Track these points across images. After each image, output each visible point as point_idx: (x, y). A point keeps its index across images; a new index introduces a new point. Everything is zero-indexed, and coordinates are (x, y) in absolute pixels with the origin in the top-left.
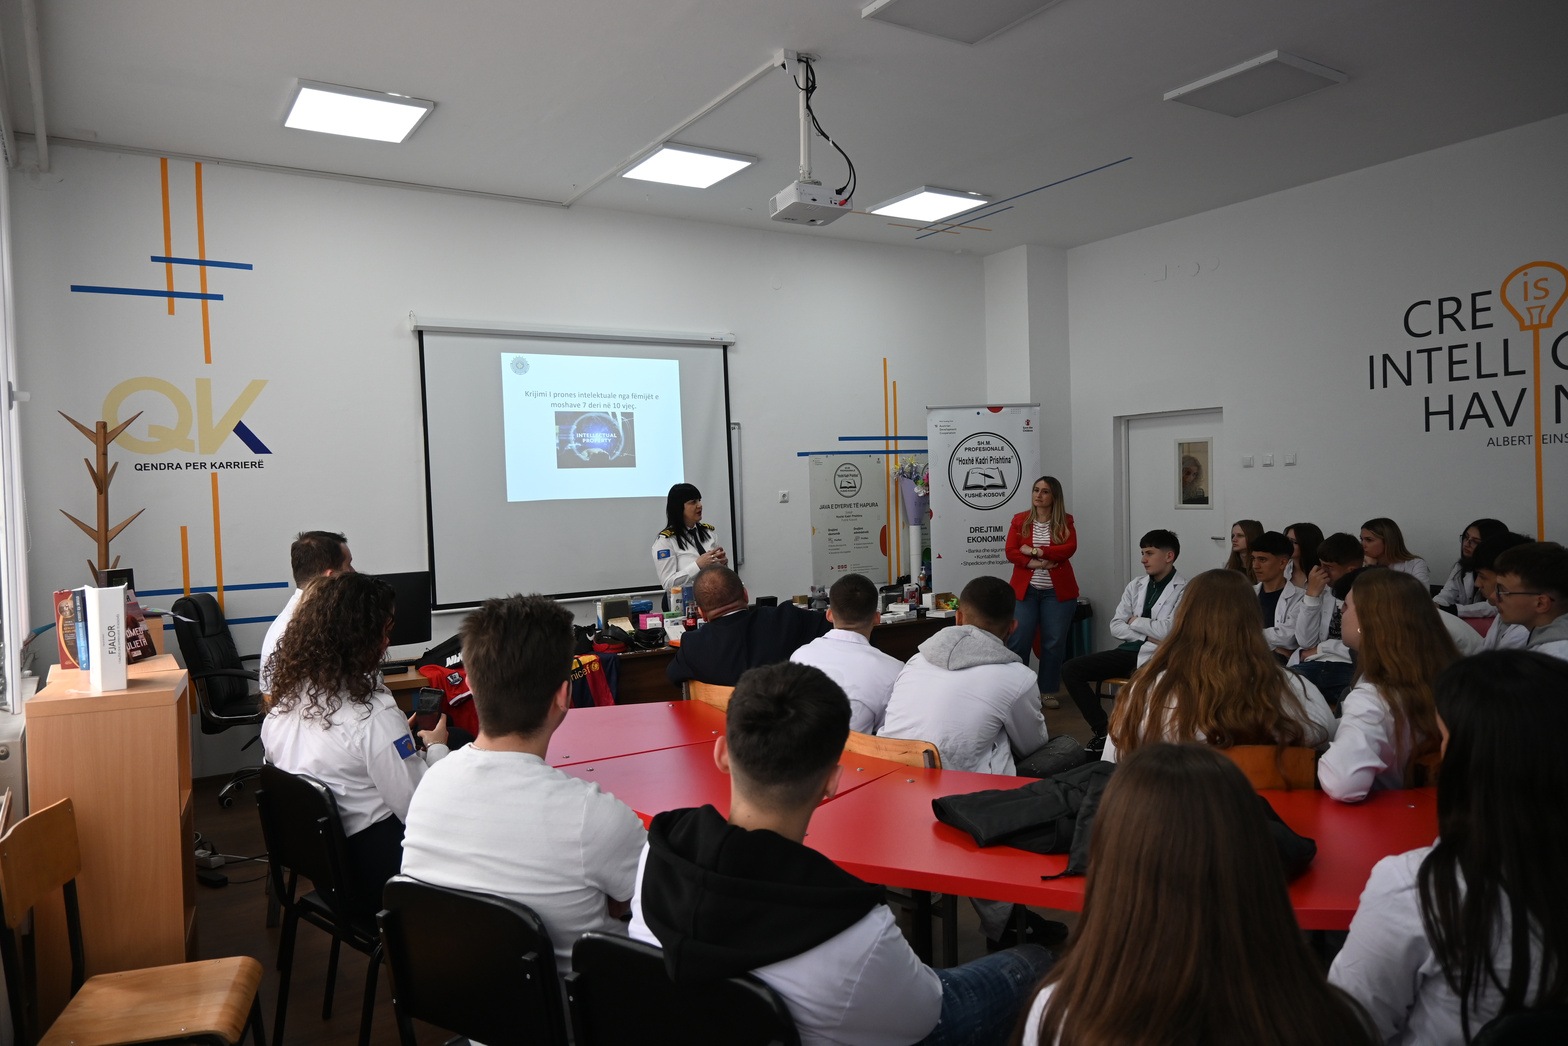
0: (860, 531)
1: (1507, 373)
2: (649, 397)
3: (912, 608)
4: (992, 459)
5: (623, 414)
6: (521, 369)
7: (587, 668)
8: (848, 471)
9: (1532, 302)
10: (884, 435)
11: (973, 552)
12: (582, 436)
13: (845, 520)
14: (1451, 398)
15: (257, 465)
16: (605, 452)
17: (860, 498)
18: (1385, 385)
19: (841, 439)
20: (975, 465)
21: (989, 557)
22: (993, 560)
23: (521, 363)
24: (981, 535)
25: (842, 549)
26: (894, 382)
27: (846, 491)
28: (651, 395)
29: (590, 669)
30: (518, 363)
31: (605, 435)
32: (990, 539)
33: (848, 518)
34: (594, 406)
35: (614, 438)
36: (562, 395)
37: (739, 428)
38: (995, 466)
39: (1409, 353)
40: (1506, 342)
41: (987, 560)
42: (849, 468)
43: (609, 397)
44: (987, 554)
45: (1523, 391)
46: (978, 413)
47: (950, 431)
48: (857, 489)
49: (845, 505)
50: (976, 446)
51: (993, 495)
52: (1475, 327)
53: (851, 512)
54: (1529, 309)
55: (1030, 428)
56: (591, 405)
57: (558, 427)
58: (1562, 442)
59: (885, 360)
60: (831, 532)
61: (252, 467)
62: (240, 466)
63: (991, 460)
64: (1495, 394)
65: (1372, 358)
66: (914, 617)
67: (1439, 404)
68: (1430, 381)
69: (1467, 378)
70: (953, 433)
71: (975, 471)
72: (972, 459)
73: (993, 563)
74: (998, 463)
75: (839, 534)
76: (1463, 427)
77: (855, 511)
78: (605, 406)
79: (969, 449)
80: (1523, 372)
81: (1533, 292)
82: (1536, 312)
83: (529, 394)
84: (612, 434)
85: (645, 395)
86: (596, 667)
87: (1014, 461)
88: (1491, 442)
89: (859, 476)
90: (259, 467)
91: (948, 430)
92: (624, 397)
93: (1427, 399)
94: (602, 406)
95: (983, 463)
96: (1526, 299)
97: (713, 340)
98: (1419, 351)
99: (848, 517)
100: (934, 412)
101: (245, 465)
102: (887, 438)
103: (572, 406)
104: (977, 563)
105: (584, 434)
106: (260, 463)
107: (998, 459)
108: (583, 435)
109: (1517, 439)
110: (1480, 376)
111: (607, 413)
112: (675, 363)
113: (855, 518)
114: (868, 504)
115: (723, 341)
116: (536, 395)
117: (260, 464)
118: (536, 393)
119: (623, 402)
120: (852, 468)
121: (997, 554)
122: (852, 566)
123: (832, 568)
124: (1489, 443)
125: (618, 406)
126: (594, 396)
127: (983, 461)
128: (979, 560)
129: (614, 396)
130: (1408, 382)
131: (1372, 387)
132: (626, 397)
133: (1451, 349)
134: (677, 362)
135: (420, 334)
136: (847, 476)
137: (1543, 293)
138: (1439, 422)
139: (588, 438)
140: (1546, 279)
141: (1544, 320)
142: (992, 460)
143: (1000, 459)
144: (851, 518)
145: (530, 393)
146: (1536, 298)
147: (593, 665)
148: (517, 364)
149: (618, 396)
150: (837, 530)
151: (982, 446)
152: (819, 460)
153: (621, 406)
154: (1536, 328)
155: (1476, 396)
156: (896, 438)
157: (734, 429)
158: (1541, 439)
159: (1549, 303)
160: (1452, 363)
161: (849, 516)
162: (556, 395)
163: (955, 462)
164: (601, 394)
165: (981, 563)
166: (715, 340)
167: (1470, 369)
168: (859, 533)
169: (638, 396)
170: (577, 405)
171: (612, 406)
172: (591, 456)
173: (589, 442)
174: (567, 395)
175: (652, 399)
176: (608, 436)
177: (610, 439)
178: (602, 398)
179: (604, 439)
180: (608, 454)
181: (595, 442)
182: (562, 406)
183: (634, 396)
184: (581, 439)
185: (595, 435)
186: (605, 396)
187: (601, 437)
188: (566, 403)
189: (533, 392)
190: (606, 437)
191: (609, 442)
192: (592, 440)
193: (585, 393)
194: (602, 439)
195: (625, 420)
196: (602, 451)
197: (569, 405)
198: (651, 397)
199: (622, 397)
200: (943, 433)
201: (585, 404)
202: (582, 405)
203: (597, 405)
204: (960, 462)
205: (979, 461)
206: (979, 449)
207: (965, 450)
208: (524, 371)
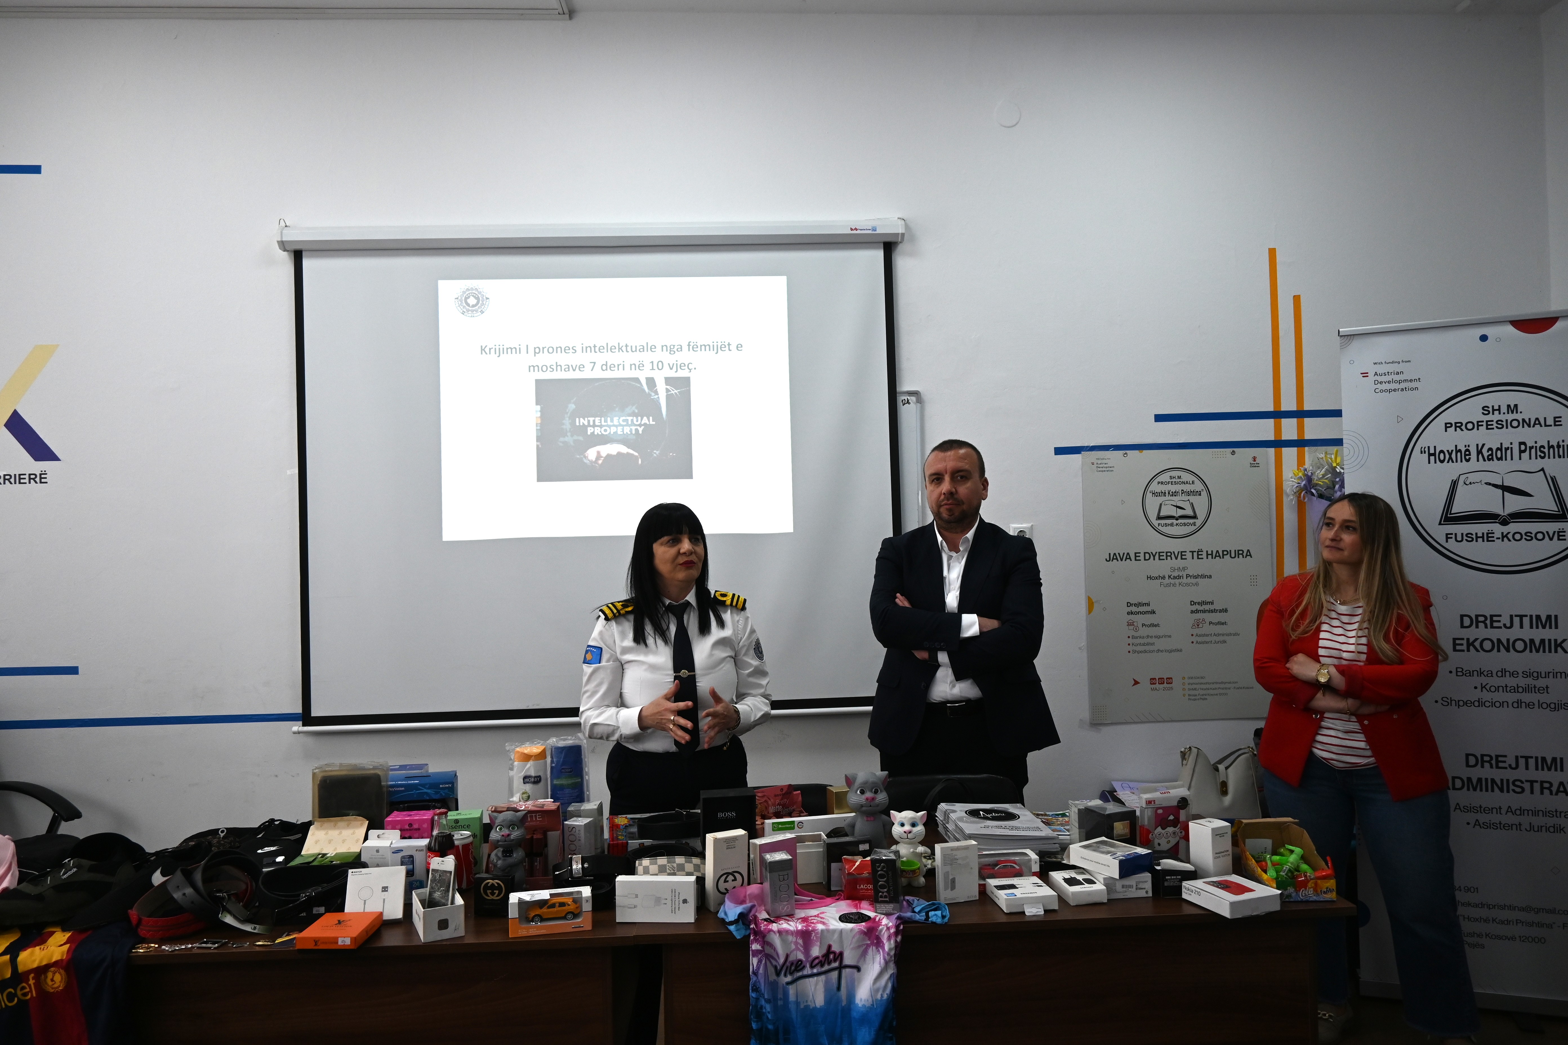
0: (1207, 607)
2: (723, 347)
3: (1128, 867)
4: (1525, 447)
5: (668, 381)
6: (473, 306)
7: (31, 982)
8: (1176, 483)
10: (1270, 408)
11: (1471, 674)
12: (586, 423)
13: (1168, 585)
15: (38, 479)
16: (631, 452)
17: (1204, 540)
19: (1159, 418)
20: (1474, 464)
21: (1516, 690)
22: (1527, 697)
23: (474, 297)
24: (1494, 634)
25: (1160, 644)
26: (1297, 299)
27: (1172, 525)
28: (726, 344)
29: (38, 985)
30: (469, 297)
31: (632, 420)
32: (1520, 646)
33: (1177, 581)
34: (611, 367)
35: (650, 424)
36: (551, 350)
37: (919, 403)
38: (1533, 464)
41: (1512, 697)
42: (1179, 477)
44: (1511, 682)
46: (1484, 338)
47: (1403, 385)
48: (1199, 522)
49: (1169, 555)
50: (1480, 417)
51: (1529, 536)
53: (1184, 569)
56: (606, 367)
57: (539, 408)
59: (1272, 252)
60: (1134, 609)
61: (30, 483)
62: (12, 480)
63: (1522, 451)
66: (1142, 894)
70: (1412, 389)
71: (1472, 478)
72: (1467, 450)
73: (1528, 705)
74: (1542, 458)
75: (1153, 612)
77: (1194, 566)
78: (633, 366)
79: (1458, 426)
83: (487, 350)
84: (645, 418)
85: (715, 344)
86: (56, 981)
89: (1204, 493)
90: (41, 482)
91: (1396, 383)
92: (671, 350)
94: (627, 367)
95: (1498, 459)
97: (855, 232)
99: (1175, 578)
100: (1356, 344)
101: (19, 479)
102: (1277, 415)
103: (568, 368)
104: (1481, 703)
105: (591, 419)
106: (43, 476)
107: (1543, 447)
108: (589, 421)
111: (637, 380)
112: (780, 283)
113: (1194, 581)
114: (1226, 553)
115: (878, 232)
116: (500, 351)
117: (41, 478)
118: (501, 347)
119: (668, 358)
120: (1186, 477)
121: (1541, 683)
122: (1187, 681)
123: (1136, 683)
125: (660, 365)
126: (612, 349)
127: (1498, 454)
128: (1486, 696)
129: (653, 348)
132: (676, 349)
134: (784, 279)
135: (298, 256)
136: (1175, 494)
139: (597, 426)
142: (1524, 451)
143: (1551, 447)
144: (1184, 580)
145: (490, 349)
147: (50, 975)
148: (466, 299)
149: (659, 348)
150: (1148, 605)
151: (1495, 416)
152: (1105, 461)
153: (666, 366)
156: (1300, 414)
157: (908, 402)
161: (1179, 577)
162: (537, 351)
163: (1418, 459)
164: (627, 346)
165: (1493, 704)
166: (858, 232)
168: (1204, 611)
169: (701, 346)
170: (579, 368)
171: (648, 366)
172: (602, 459)
173: (600, 433)
174: (559, 349)
175: (730, 350)
176: (637, 421)
177: (643, 427)
178: (627, 351)
179: (631, 427)
180: (636, 454)
181: (612, 433)
182: (549, 369)
183: (692, 347)
184: (584, 428)
185: (612, 421)
186: (634, 349)
187: (625, 423)
188: (558, 365)
189: (495, 347)
190: (633, 424)
191: (640, 432)
192: (605, 431)
193: (595, 345)
194: (625, 428)
195: (673, 391)
196: (624, 449)
197: (563, 368)
198: (727, 346)
199: (669, 349)
200: (1382, 391)
201: (593, 364)
202: (589, 366)
203: (618, 365)
204: (1432, 458)
205: (1486, 454)
206: (1484, 424)
207: (1446, 428)
208: (479, 310)
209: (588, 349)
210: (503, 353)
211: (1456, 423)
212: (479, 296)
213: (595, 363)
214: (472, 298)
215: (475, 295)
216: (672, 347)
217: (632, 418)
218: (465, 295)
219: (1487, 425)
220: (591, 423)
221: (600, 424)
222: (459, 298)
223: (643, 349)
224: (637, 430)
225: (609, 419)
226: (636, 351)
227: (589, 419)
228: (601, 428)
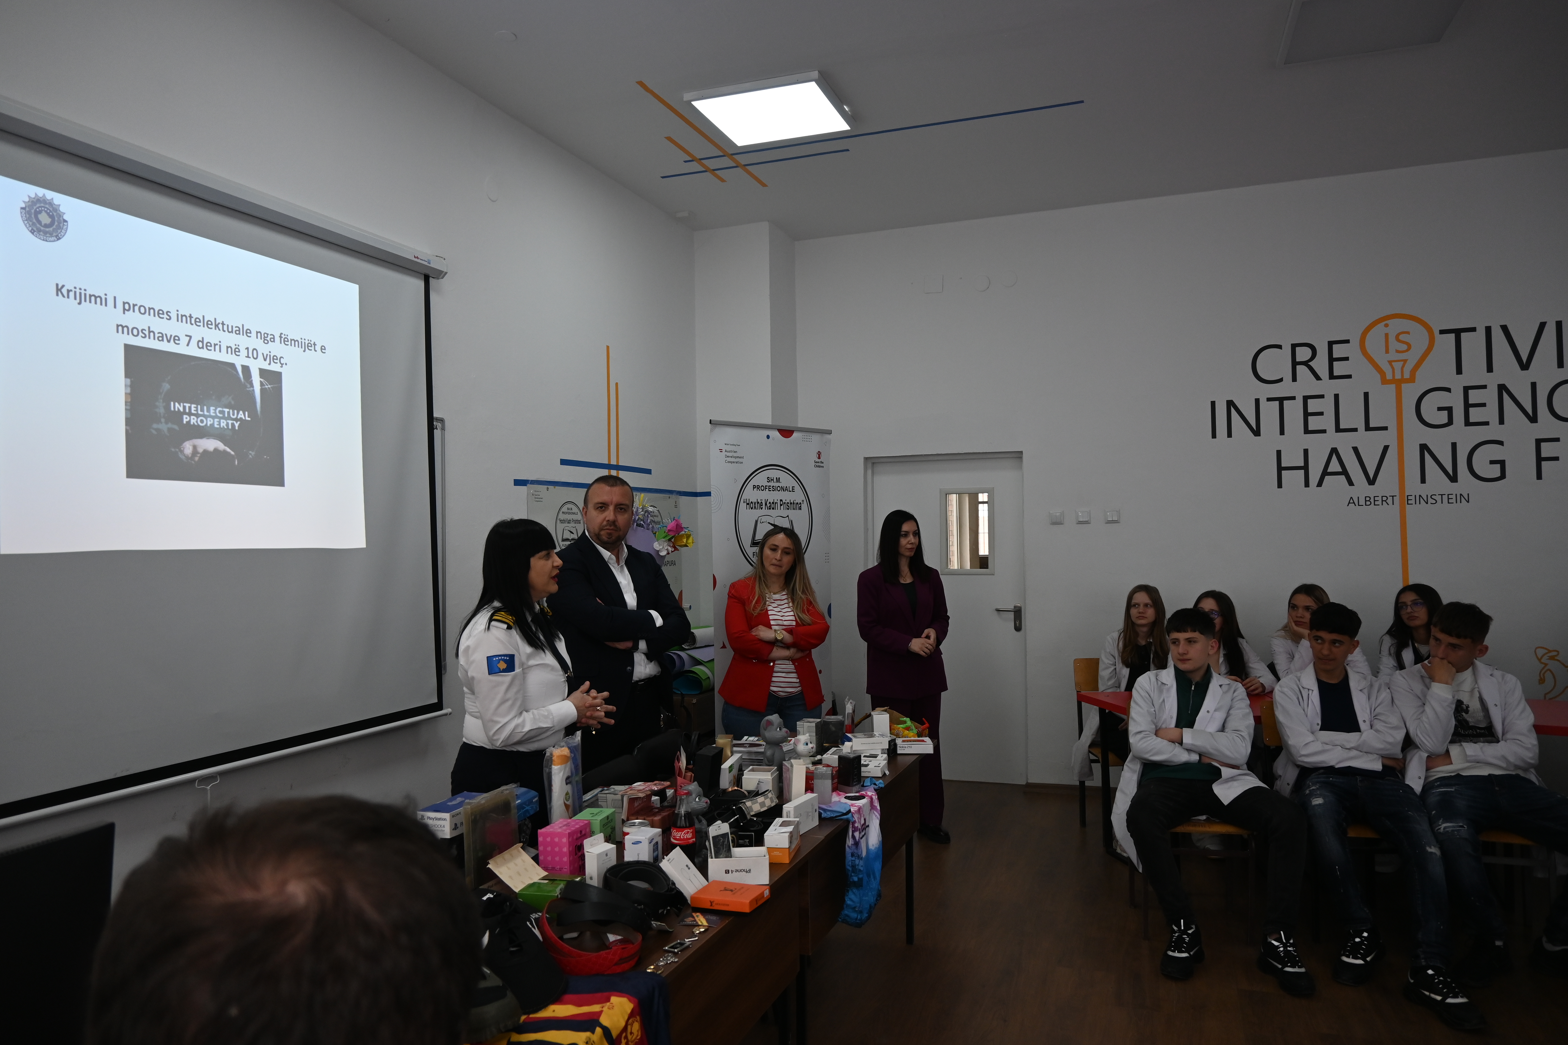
1: (1368, 428)
2: (309, 346)
4: (782, 503)
5: (263, 373)
6: (46, 226)
8: (571, 513)
9: (1392, 356)
10: (604, 461)
12: (181, 409)
14: (1306, 452)
16: (228, 450)
18: (1230, 435)
19: (564, 462)
20: (764, 511)
23: (48, 214)
26: (617, 384)
28: (312, 343)
30: (40, 212)
31: (229, 413)
34: (208, 346)
35: (245, 420)
36: (142, 310)
37: (443, 429)
38: (785, 513)
39: (1257, 401)
40: (1366, 395)
42: (572, 509)
43: (238, 332)
45: (1386, 448)
46: (768, 437)
47: (737, 460)
50: (765, 483)
52: (1332, 376)
54: (1390, 362)
55: (821, 462)
56: (202, 344)
57: (129, 380)
58: (1427, 503)
59: (608, 348)
63: (781, 505)
64: (1355, 449)
65: (1213, 404)
67: (1293, 458)
68: (1282, 432)
69: (1324, 431)
70: (741, 462)
71: (764, 519)
72: (761, 503)
74: (788, 509)
76: (1320, 484)
78: (229, 350)
79: (758, 488)
80: (1385, 428)
81: (1394, 345)
82: (1398, 366)
83: (64, 291)
84: (241, 412)
85: (303, 341)
87: (805, 506)
88: (1351, 501)
91: (735, 459)
92: (267, 338)
93: (1279, 453)
94: (224, 349)
95: (773, 509)
96: (1387, 352)
98: (1269, 400)
100: (717, 430)
103: (161, 337)
105: (187, 405)
107: (788, 503)
108: (184, 407)
109: (1380, 499)
110: (1338, 429)
111: (232, 366)
112: (352, 290)
115: (432, 265)
116: (83, 297)
118: (83, 292)
119: (263, 349)
120: (575, 509)
124: (1349, 503)
125: (253, 353)
126: (208, 324)
127: (772, 506)
129: (248, 332)
130: (1257, 432)
131: (1214, 436)
132: (268, 339)
133: (1306, 398)
134: (356, 287)
136: (569, 522)
137: (1405, 347)
138: (1292, 479)
139: (194, 415)
140: (1408, 333)
141: (1407, 375)
143: (791, 503)
145: (69, 291)
146: (1397, 351)
148: (36, 213)
149: (253, 334)
151: (772, 484)
152: (538, 493)
153: (260, 357)
154: (1399, 383)
155: (1334, 451)
157: (438, 428)
158: (1406, 500)
159: (1412, 358)
160: (1307, 414)
162: (127, 307)
163: (743, 506)
164: (223, 324)
166: (419, 261)
167: (1327, 422)
169: (291, 340)
170: (174, 340)
171: (244, 353)
172: (199, 455)
173: (196, 424)
174: (152, 311)
175: (316, 351)
176: (233, 415)
177: (239, 423)
178: (224, 331)
179: (228, 421)
180: (233, 453)
181: (209, 425)
182: (141, 334)
183: (284, 339)
184: (180, 415)
185: (208, 411)
186: (230, 330)
187: (221, 415)
188: (151, 330)
189: (75, 290)
190: (229, 418)
191: (237, 428)
192: (202, 421)
193: (190, 315)
194: (222, 421)
195: (267, 385)
196: (221, 446)
197: (157, 335)
198: (313, 346)
199: (263, 337)
200: (729, 462)
201: (189, 338)
202: (184, 340)
203: (215, 345)
204: (748, 506)
205: (768, 505)
206: (768, 487)
207: (754, 488)
208: (54, 234)
209: (184, 318)
210: (85, 301)
211: (757, 486)
212: (55, 214)
213: (190, 337)
214: (44, 213)
215: (48, 211)
216: (266, 335)
217: (228, 410)
218: (35, 208)
219: (769, 488)
220: (187, 411)
221: (195, 412)
222: (27, 209)
223: (239, 331)
224: (233, 425)
225: (205, 408)
226: (232, 332)
227: (185, 404)
228: (197, 418)
